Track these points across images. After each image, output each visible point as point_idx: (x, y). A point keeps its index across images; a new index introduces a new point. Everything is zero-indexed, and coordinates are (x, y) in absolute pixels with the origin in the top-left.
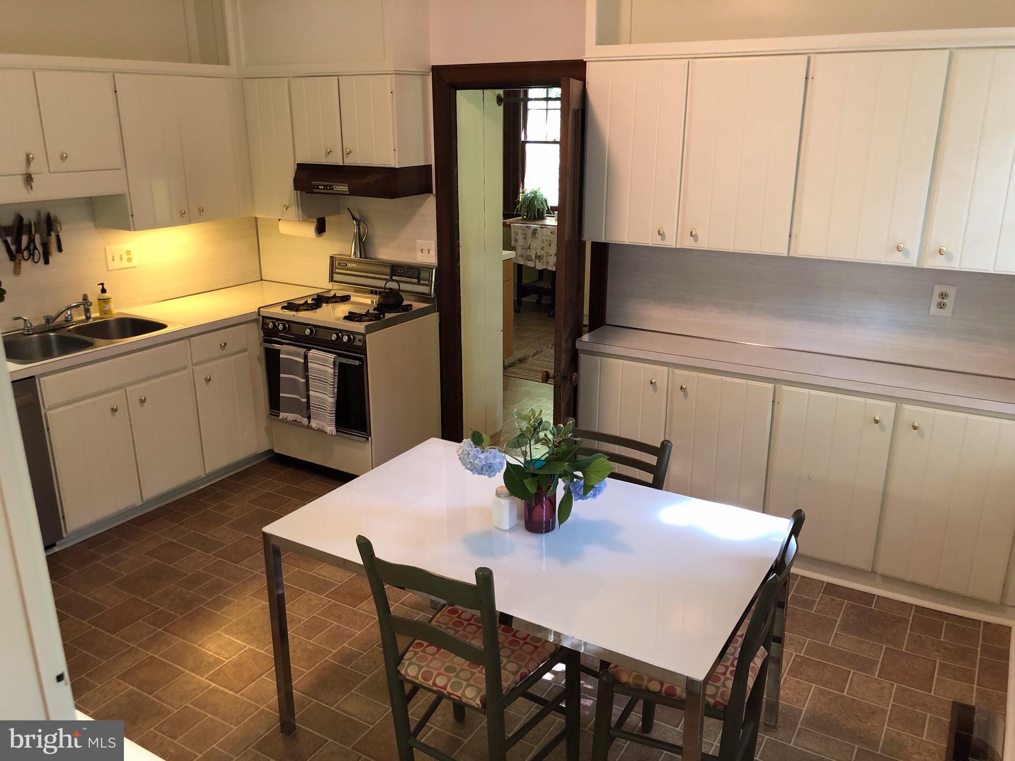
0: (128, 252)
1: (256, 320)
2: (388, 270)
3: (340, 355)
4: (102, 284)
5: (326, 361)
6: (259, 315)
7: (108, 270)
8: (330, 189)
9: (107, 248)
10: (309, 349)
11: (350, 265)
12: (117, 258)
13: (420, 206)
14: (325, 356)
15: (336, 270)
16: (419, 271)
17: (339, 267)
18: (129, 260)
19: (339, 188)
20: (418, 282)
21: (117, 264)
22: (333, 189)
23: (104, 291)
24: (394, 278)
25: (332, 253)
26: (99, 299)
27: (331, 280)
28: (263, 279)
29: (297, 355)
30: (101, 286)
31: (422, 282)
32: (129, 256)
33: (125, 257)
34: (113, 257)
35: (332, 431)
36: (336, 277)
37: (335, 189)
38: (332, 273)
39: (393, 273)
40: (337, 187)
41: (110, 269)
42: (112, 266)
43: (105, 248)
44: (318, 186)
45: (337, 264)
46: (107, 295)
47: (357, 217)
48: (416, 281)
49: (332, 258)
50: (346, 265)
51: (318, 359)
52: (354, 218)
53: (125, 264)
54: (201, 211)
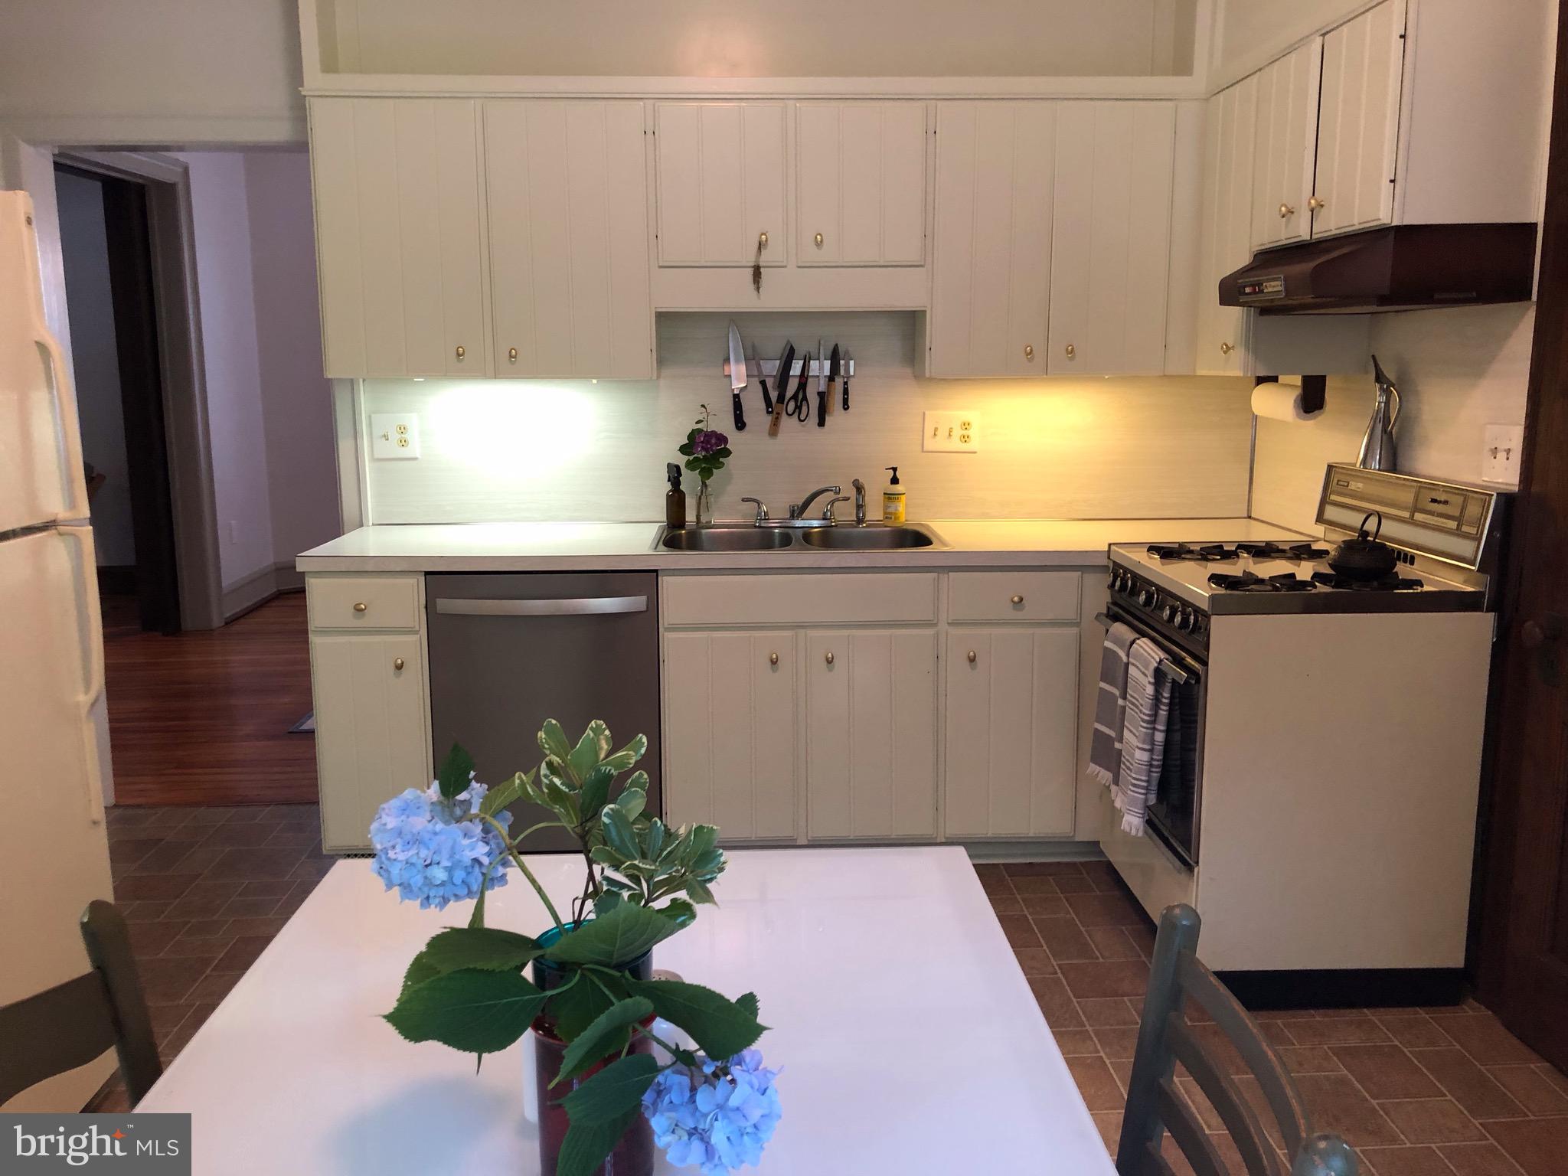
0: (966, 425)
1: (1104, 569)
2: (1410, 497)
4: (895, 469)
6: (1109, 558)
7: (923, 451)
9: (927, 413)
11: (1352, 485)
12: (943, 432)
14: (1149, 654)
15: (1333, 497)
16: (1464, 502)
17: (1340, 489)
18: (965, 439)
19: (1270, 286)
20: (1457, 529)
21: (941, 443)
22: (1261, 291)
23: (895, 481)
24: (1419, 516)
25: (1334, 459)
26: (885, 494)
27: (1320, 519)
28: (1252, 515)
30: (891, 472)
31: (1465, 529)
32: (965, 432)
33: (958, 432)
34: (936, 429)
36: (1331, 513)
37: (1266, 290)
38: (1324, 502)
39: (1416, 506)
40: (1268, 284)
41: (925, 449)
42: (930, 444)
43: (924, 414)
44: (1244, 287)
45: (1335, 482)
46: (899, 488)
47: (1390, 374)
48: (1453, 524)
49: (1330, 467)
50: (1348, 486)
51: (1140, 658)
52: (1379, 378)
53: (956, 444)
54: (1071, 352)
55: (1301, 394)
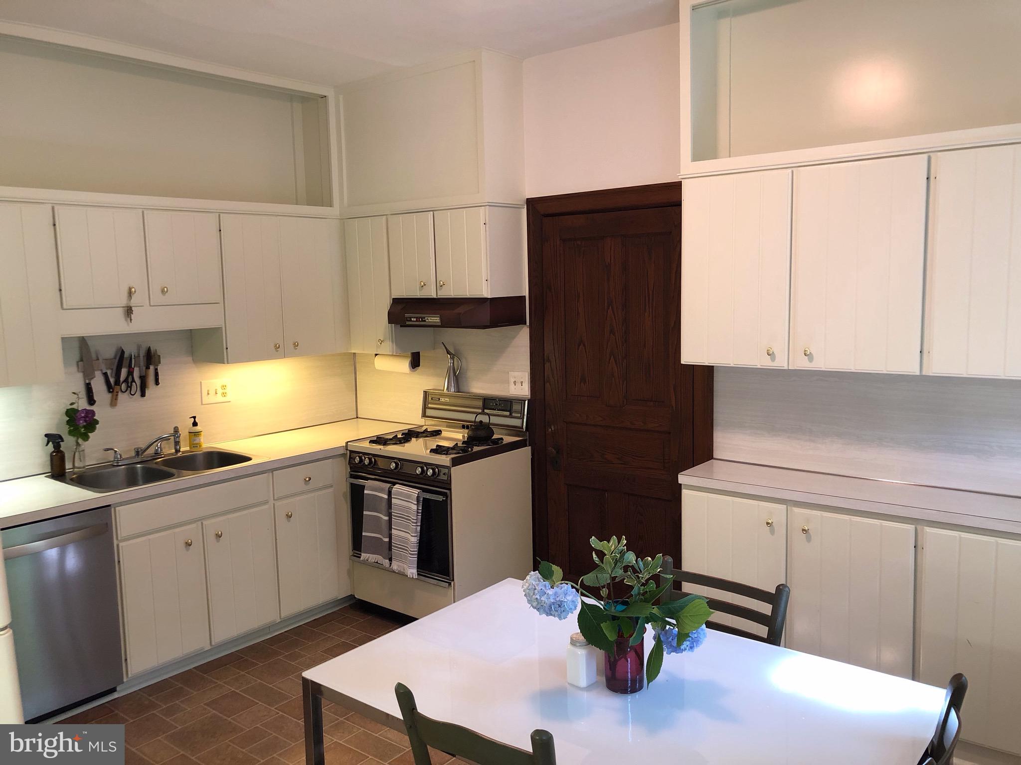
0: (224, 387)
1: (344, 455)
2: (480, 403)
3: (424, 490)
4: (194, 417)
5: (409, 496)
6: (347, 450)
7: (202, 404)
8: (422, 321)
9: (202, 382)
10: (394, 484)
11: (442, 400)
12: (212, 392)
13: (514, 338)
14: (409, 491)
15: (429, 405)
16: (511, 404)
17: (432, 401)
18: (224, 395)
19: (431, 319)
20: (510, 415)
21: (212, 399)
22: (425, 321)
23: (195, 424)
24: (486, 411)
25: (426, 388)
26: (190, 433)
27: (424, 415)
28: (359, 416)
29: (381, 490)
30: (193, 419)
31: (513, 414)
32: (224, 391)
33: (220, 391)
34: (208, 391)
35: (413, 574)
36: (429, 412)
37: (427, 321)
38: (425, 408)
39: (485, 407)
40: (429, 318)
41: (203, 403)
42: (206, 400)
43: (201, 382)
44: (411, 318)
45: (430, 399)
46: (198, 428)
47: (452, 351)
48: (508, 413)
49: (425, 393)
50: (439, 400)
51: (401, 494)
52: (448, 352)
53: (220, 398)
54: (296, 345)
55: (411, 360)
